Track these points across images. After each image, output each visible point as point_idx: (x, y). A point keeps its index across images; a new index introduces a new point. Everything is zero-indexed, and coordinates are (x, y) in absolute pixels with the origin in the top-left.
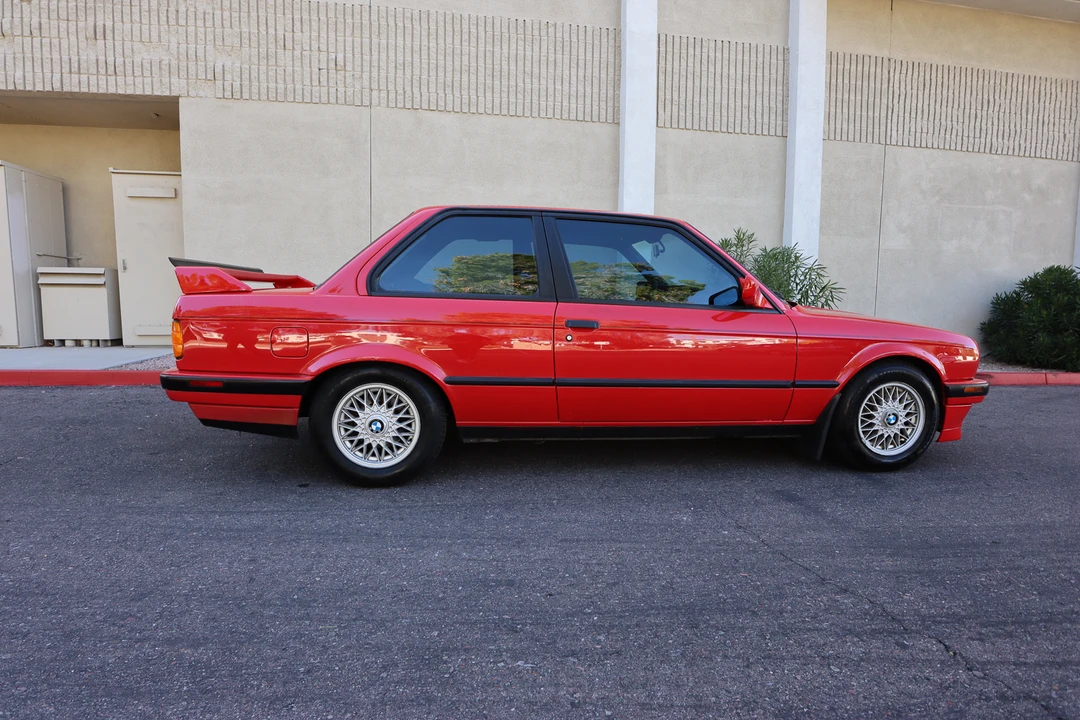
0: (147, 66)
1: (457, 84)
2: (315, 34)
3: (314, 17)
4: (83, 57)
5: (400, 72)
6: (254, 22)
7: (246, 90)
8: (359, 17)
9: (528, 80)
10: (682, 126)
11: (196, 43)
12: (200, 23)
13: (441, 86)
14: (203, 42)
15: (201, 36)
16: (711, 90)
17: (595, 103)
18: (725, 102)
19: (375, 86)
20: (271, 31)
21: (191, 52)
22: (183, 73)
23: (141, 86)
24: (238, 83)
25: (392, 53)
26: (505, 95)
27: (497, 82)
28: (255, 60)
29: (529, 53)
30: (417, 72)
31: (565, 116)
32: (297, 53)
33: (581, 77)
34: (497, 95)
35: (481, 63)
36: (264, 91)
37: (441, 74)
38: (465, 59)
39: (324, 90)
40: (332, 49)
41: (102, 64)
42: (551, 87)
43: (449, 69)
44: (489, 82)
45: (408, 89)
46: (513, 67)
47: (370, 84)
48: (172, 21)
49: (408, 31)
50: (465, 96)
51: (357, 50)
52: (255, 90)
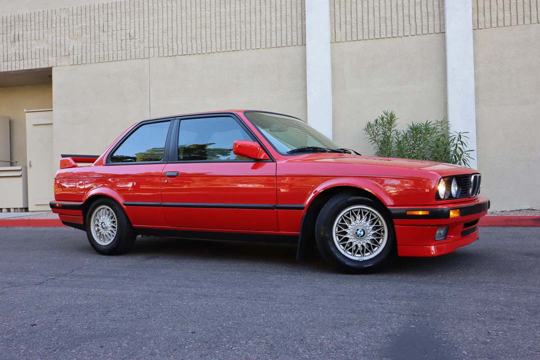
0: (38, 52)
1: (198, 36)
2: (119, 20)
3: (119, 11)
4: (10, 53)
5: (165, 35)
6: (88, 19)
7: (84, 58)
8: (142, 6)
9: (243, 26)
10: (355, 38)
11: (61, 36)
12: (62, 25)
13: (189, 39)
14: (64, 35)
15: (63, 32)
16: (377, 8)
17: (289, 33)
18: (388, 15)
19: (151, 45)
20: (97, 23)
21: (58, 42)
22: (54, 54)
23: (35, 64)
24: (80, 55)
25: (160, 24)
26: (228, 38)
27: (223, 31)
28: (89, 41)
29: (243, 8)
30: (175, 33)
31: (268, 45)
32: (110, 33)
33: (278, 18)
34: (223, 39)
35: (213, 20)
36: (93, 57)
37: (189, 31)
38: (203, 19)
39: (124, 52)
40: (128, 27)
41: (17, 55)
42: (258, 28)
43: (194, 27)
44: (218, 31)
45: (170, 44)
46: (233, 20)
47: (149, 45)
48: (49, 26)
49: (170, 9)
50: (204, 43)
51: (141, 26)
52: (89, 58)
